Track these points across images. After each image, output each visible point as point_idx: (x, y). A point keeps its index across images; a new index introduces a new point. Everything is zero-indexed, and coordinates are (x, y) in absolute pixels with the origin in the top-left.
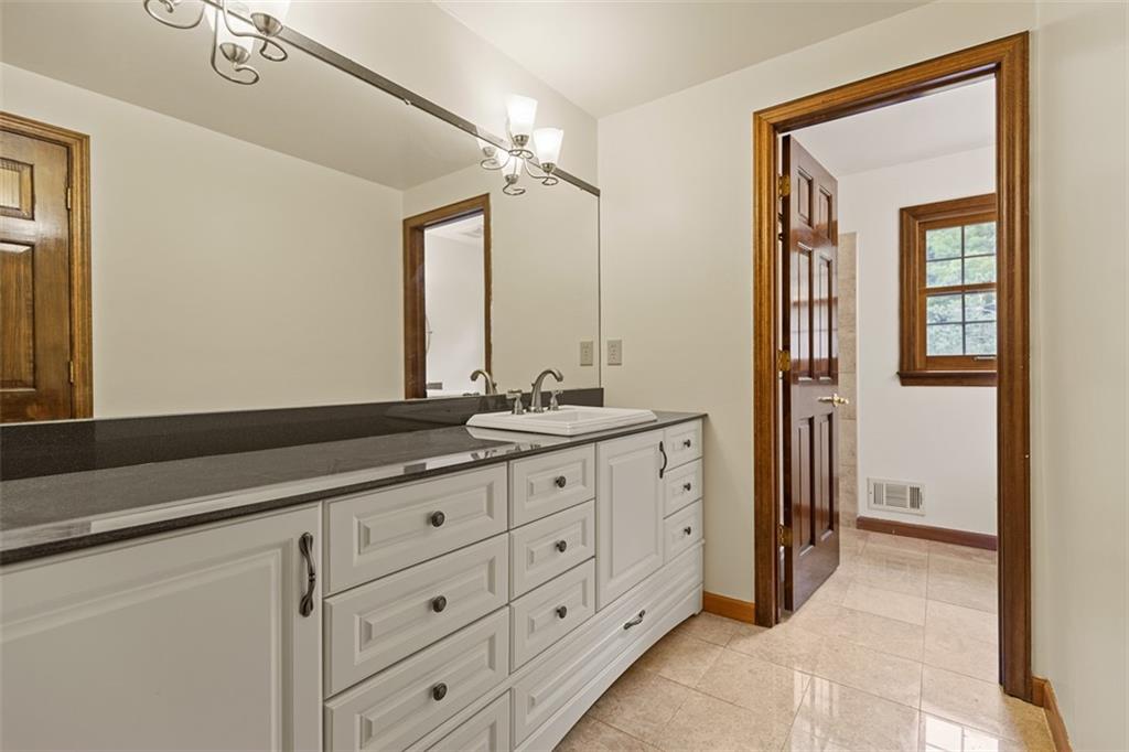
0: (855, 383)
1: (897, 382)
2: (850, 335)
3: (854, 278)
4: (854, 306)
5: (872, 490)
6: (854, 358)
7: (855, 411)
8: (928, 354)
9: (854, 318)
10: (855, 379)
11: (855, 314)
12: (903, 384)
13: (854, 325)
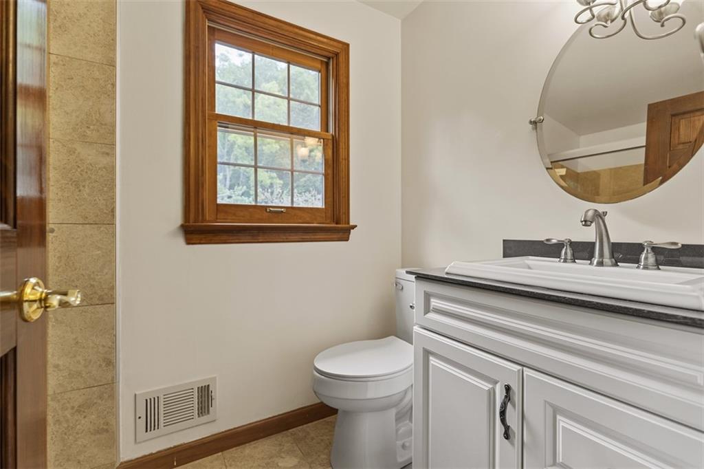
0: (114, 242)
1: (180, 240)
2: (104, 161)
3: (113, 65)
4: (113, 112)
5: (141, 412)
6: (113, 199)
7: (113, 288)
8: (219, 201)
9: (113, 133)
10: (114, 235)
11: (114, 126)
12: (189, 242)
13: (113, 145)
